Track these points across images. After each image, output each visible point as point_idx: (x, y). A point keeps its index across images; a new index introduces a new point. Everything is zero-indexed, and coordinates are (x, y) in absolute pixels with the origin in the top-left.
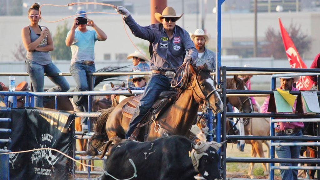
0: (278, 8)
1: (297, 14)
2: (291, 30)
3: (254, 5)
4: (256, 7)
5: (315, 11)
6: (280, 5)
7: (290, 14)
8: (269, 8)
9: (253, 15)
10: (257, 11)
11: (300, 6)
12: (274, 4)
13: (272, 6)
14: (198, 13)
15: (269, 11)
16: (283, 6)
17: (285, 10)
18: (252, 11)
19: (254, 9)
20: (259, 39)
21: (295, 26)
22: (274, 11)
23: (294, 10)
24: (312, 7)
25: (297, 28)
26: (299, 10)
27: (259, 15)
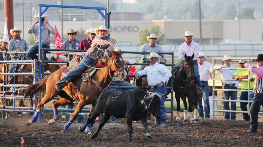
0: (74, 19)
1: (84, 22)
2: (81, 31)
3: (61, 17)
4: (63, 18)
5: (93, 21)
6: (75, 18)
7: (80, 22)
8: (70, 19)
9: (61, 22)
10: (62, 20)
11: (85, 18)
12: (72, 17)
13: (71, 18)
14: (31, 21)
15: (70, 20)
16: (77, 18)
17: (78, 20)
18: (60, 21)
19: (61, 19)
20: (64, 35)
21: (83, 29)
22: (72, 20)
23: (82, 20)
24: (92, 19)
25: (84, 30)
26: (85, 21)
27: (64, 22)
